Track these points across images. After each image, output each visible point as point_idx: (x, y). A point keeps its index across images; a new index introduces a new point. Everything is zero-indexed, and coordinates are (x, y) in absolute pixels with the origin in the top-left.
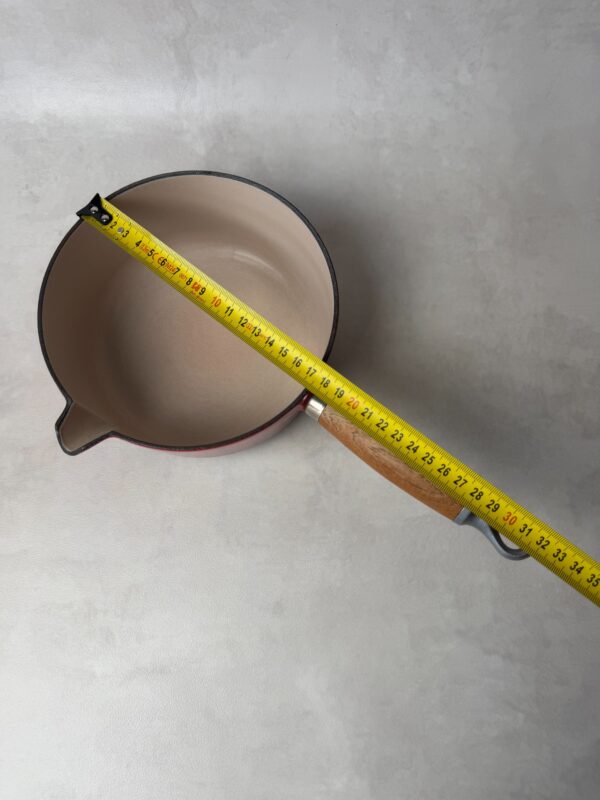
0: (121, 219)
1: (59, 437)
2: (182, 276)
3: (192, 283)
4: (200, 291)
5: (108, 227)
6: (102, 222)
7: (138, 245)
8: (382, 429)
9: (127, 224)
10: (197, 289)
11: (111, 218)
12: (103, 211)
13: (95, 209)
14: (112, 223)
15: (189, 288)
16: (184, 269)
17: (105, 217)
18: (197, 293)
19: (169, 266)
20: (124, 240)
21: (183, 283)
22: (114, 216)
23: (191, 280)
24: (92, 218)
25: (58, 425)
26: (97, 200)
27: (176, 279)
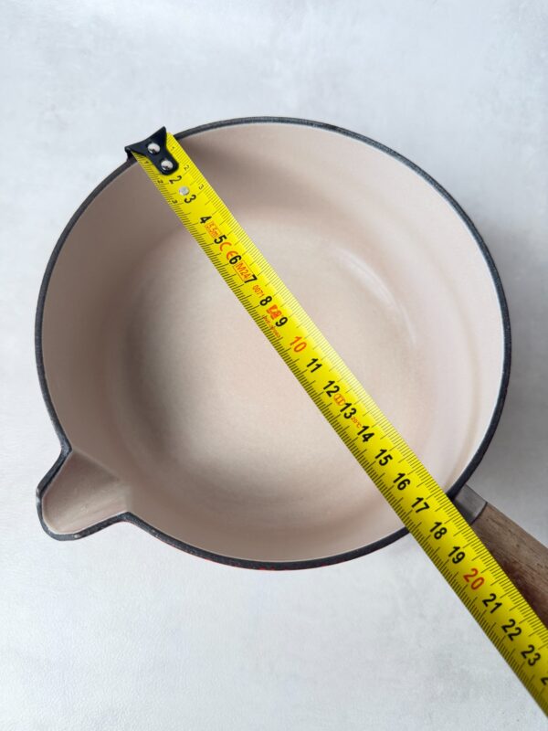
0: (190, 176)
1: (39, 507)
2: (257, 289)
3: (269, 305)
4: (278, 319)
5: (166, 179)
6: (159, 168)
7: (203, 220)
8: (511, 636)
9: (196, 186)
10: (275, 315)
11: (176, 166)
12: (165, 154)
13: (154, 147)
14: (174, 176)
15: (262, 311)
16: (263, 280)
17: (166, 164)
18: (273, 323)
19: (241, 268)
20: (185, 208)
21: (255, 300)
22: (181, 166)
23: (268, 299)
24: (146, 159)
25: (43, 488)
26: (160, 137)
27: (247, 289)
